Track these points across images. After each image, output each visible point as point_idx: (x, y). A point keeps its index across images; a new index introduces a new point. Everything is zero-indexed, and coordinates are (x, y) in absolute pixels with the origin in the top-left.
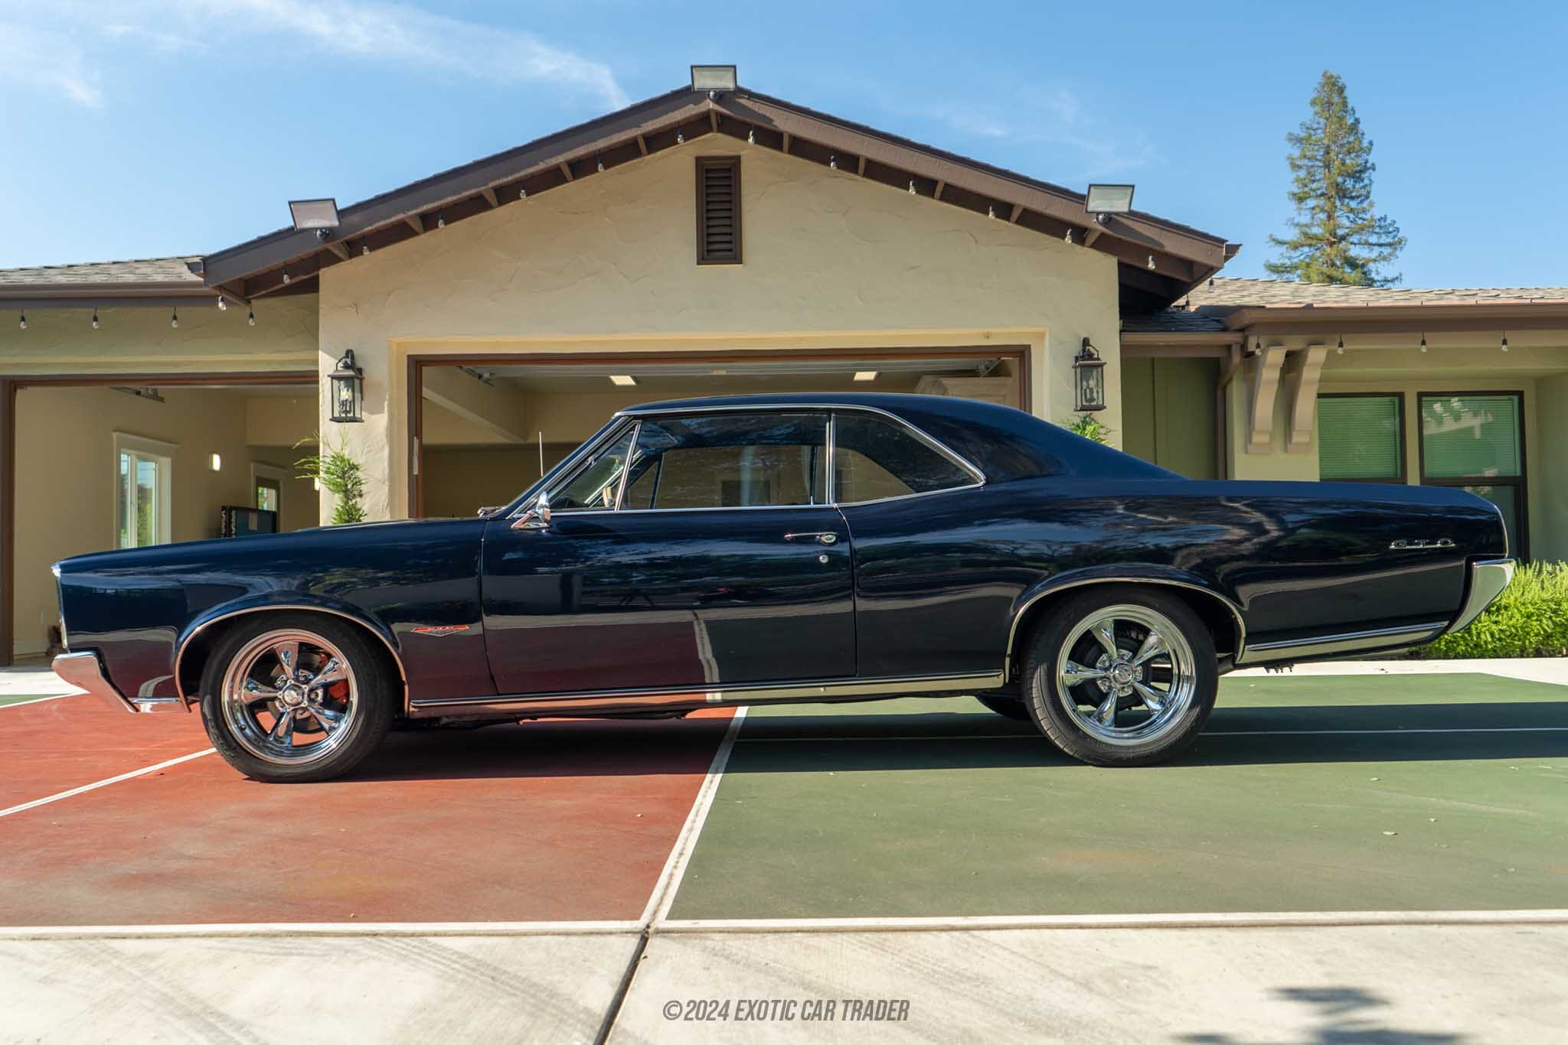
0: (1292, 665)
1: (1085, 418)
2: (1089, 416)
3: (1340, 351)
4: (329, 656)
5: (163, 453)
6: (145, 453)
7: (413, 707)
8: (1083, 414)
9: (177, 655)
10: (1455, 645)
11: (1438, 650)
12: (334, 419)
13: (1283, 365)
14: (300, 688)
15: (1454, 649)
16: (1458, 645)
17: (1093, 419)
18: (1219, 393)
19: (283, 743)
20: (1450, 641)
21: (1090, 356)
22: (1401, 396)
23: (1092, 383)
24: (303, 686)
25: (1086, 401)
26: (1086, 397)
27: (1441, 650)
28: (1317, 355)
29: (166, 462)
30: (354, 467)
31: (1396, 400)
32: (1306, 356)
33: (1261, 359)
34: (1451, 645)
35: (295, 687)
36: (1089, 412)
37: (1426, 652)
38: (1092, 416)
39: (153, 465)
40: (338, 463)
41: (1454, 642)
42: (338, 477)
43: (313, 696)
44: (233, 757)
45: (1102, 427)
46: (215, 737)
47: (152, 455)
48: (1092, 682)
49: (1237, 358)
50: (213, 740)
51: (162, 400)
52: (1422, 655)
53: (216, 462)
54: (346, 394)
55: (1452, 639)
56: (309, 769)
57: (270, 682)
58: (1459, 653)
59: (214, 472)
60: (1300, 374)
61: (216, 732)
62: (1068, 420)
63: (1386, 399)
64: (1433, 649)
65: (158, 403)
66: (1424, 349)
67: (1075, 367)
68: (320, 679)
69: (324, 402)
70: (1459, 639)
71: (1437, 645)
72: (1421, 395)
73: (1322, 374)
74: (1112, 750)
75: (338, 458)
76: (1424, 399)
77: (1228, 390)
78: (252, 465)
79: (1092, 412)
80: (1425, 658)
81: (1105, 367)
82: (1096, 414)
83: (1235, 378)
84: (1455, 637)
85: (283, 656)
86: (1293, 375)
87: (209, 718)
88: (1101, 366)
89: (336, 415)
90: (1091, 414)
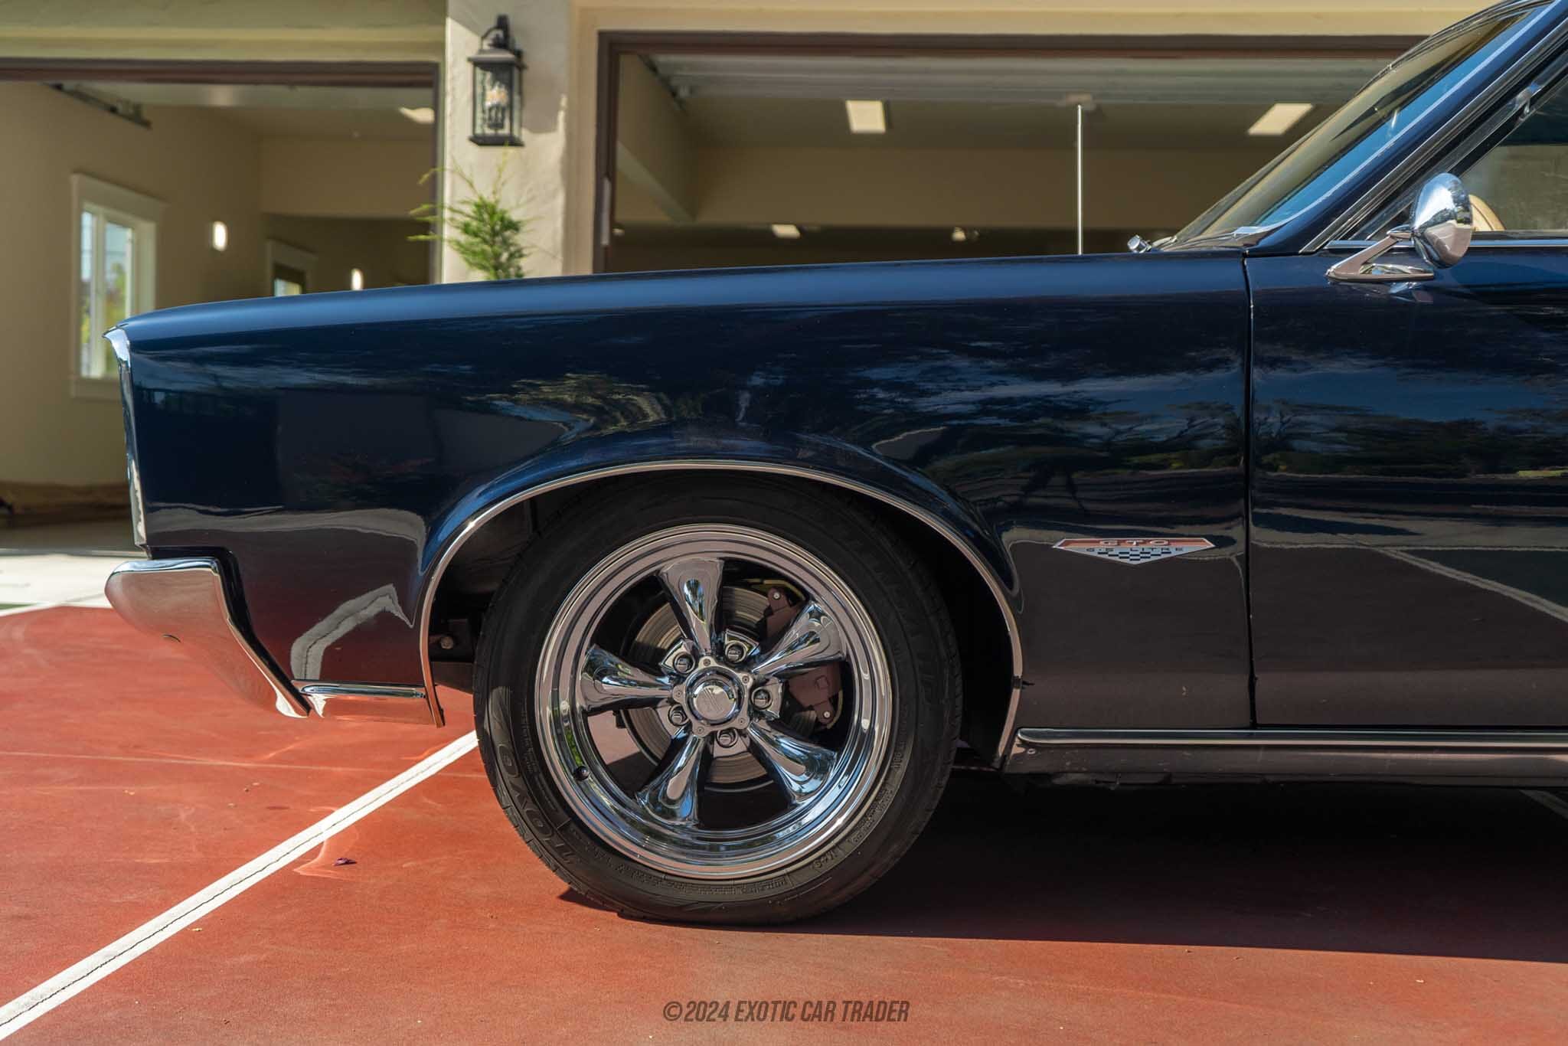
4: (798, 598)
5: (145, 216)
6: (118, 213)
7: (1024, 744)
9: (428, 580)
12: (480, 141)
14: (730, 678)
19: (672, 815)
24: (740, 676)
29: (149, 228)
30: (514, 226)
35: (720, 677)
39: (128, 234)
40: (486, 216)
42: (485, 241)
43: (760, 702)
44: (560, 850)
46: (516, 796)
47: (129, 218)
50: (509, 803)
51: (146, 124)
53: (220, 236)
54: (495, 95)
56: (757, 895)
57: (650, 661)
59: (214, 251)
61: (519, 783)
65: (141, 129)
68: (778, 660)
69: (454, 109)
75: (485, 209)
78: (269, 245)
85: (686, 590)
87: (499, 745)
89: (479, 131)
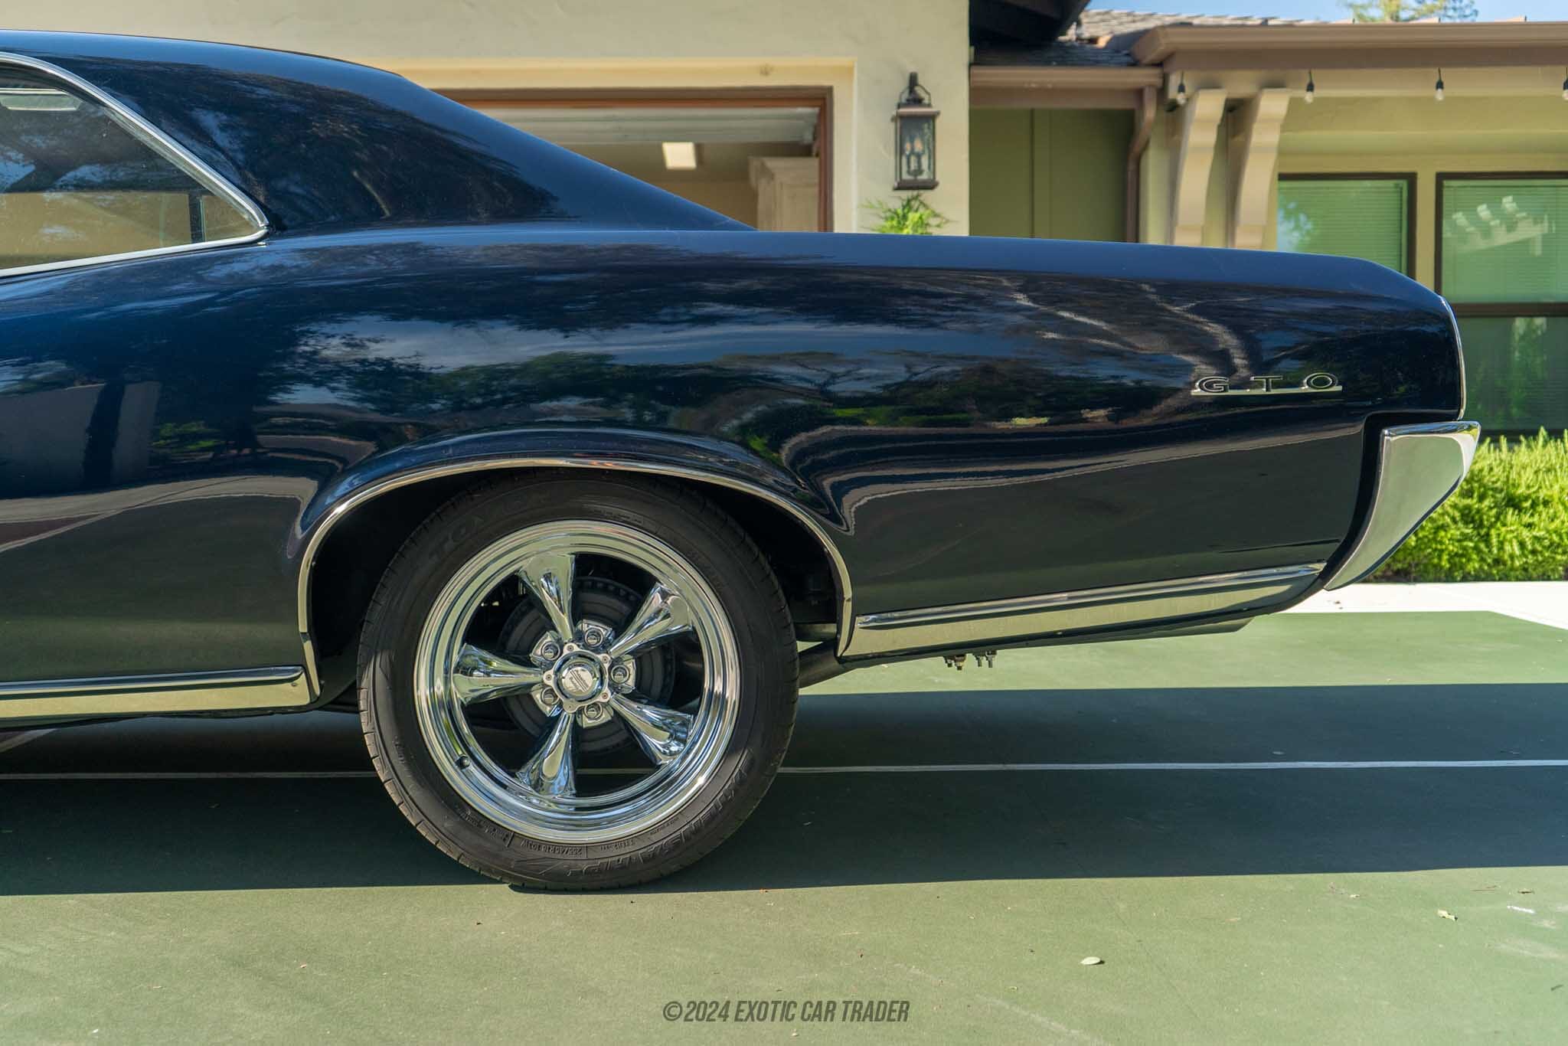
0: (994, 653)
1: (909, 201)
2: (916, 198)
3: (1309, 97)
8: (906, 194)
10: (1464, 560)
11: (1438, 567)
13: (1222, 120)
15: (1462, 567)
16: (1469, 560)
17: (921, 203)
18: (1131, 167)
20: (1456, 554)
21: (917, 101)
22: (1411, 178)
23: (918, 146)
25: (909, 172)
26: (909, 167)
27: (1442, 568)
28: (1272, 106)
31: (1404, 184)
32: (1257, 106)
33: (1188, 110)
34: (1457, 559)
36: (915, 193)
37: (1419, 571)
38: (921, 198)
41: (1462, 556)
45: (936, 215)
48: (523, 694)
49: (1150, 113)
52: (1414, 575)
55: (1460, 552)
58: (1469, 573)
60: (1248, 137)
62: (880, 203)
63: (1391, 183)
64: (1430, 567)
66: (1439, 95)
67: (894, 119)
70: (1470, 551)
71: (1436, 561)
72: (1441, 177)
73: (1281, 140)
74: (542, 853)
76: (1446, 183)
77: (1142, 164)
79: (922, 192)
80: (1416, 580)
81: (938, 121)
82: (926, 195)
83: (1152, 144)
84: (1465, 548)
86: (1239, 139)
88: (931, 118)
90: (918, 196)
